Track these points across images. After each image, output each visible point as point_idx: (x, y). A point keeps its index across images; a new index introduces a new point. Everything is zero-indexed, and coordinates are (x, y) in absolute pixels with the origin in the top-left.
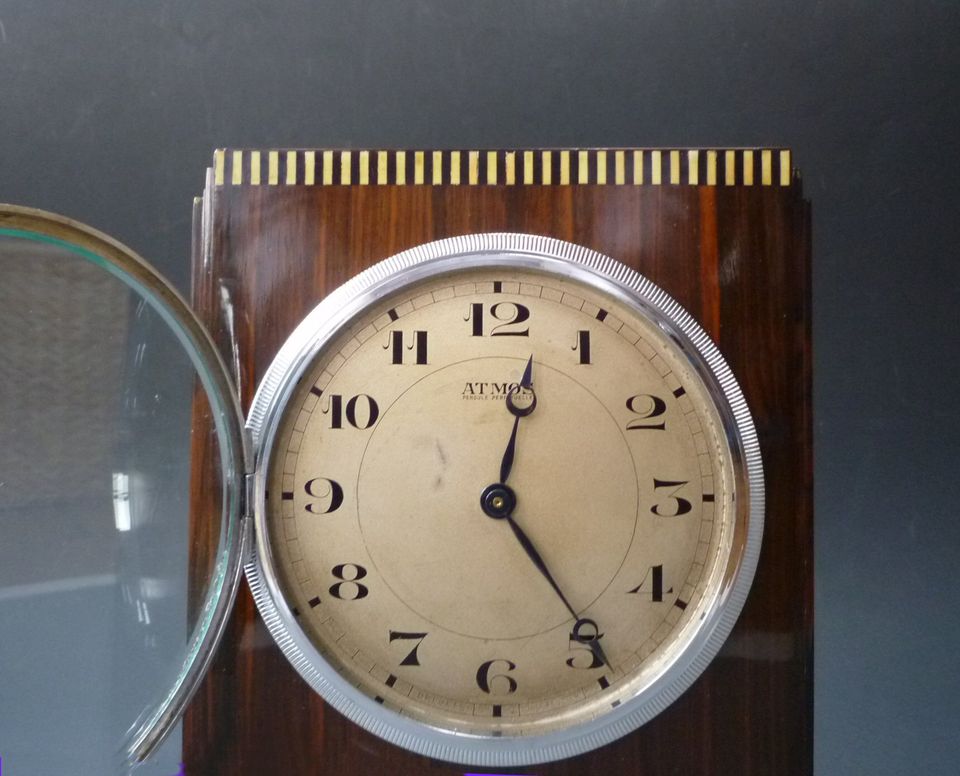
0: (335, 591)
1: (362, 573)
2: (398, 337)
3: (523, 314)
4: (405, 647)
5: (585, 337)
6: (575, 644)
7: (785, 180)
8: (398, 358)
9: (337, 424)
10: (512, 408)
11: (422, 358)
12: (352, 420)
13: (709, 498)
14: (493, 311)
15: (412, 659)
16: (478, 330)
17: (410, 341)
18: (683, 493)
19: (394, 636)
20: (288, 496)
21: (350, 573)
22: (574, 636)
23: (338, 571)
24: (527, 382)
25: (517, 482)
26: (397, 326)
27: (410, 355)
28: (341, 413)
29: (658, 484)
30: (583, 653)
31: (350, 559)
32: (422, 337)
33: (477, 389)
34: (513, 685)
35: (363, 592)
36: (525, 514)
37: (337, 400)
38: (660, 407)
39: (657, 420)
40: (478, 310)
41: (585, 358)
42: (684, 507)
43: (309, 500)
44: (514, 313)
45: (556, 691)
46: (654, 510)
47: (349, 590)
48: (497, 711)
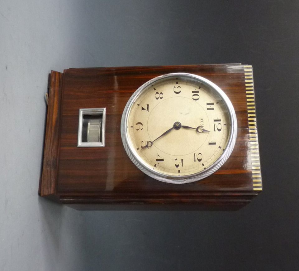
0: (157, 93)
1: (161, 98)
2: (213, 104)
3: (219, 130)
4: (146, 107)
5: (215, 144)
6: (147, 143)
7: (255, 189)
8: (208, 104)
9: (193, 92)
10: (198, 128)
11: (208, 109)
12: (194, 95)
13: (179, 171)
14: (220, 124)
15: (143, 109)
16: (215, 121)
17: (212, 106)
18: (180, 166)
19: (148, 105)
20: (177, 83)
21: (161, 96)
22: (148, 142)
23: (161, 93)
24: (204, 131)
25: (181, 130)
26: (215, 104)
27: (209, 107)
28: (195, 93)
29: (182, 160)
30: (144, 144)
31: (164, 96)
32: (213, 109)
33: (202, 121)
34: (138, 130)
35: (157, 99)
36: (174, 132)
37: (198, 92)
38: (200, 160)
39: (196, 160)
40: (220, 120)
41: (210, 144)
42: (177, 166)
43: (177, 87)
44: (219, 128)
45: (136, 139)
46: (176, 159)
47: (157, 96)
48: (132, 127)
